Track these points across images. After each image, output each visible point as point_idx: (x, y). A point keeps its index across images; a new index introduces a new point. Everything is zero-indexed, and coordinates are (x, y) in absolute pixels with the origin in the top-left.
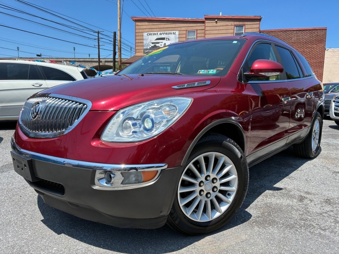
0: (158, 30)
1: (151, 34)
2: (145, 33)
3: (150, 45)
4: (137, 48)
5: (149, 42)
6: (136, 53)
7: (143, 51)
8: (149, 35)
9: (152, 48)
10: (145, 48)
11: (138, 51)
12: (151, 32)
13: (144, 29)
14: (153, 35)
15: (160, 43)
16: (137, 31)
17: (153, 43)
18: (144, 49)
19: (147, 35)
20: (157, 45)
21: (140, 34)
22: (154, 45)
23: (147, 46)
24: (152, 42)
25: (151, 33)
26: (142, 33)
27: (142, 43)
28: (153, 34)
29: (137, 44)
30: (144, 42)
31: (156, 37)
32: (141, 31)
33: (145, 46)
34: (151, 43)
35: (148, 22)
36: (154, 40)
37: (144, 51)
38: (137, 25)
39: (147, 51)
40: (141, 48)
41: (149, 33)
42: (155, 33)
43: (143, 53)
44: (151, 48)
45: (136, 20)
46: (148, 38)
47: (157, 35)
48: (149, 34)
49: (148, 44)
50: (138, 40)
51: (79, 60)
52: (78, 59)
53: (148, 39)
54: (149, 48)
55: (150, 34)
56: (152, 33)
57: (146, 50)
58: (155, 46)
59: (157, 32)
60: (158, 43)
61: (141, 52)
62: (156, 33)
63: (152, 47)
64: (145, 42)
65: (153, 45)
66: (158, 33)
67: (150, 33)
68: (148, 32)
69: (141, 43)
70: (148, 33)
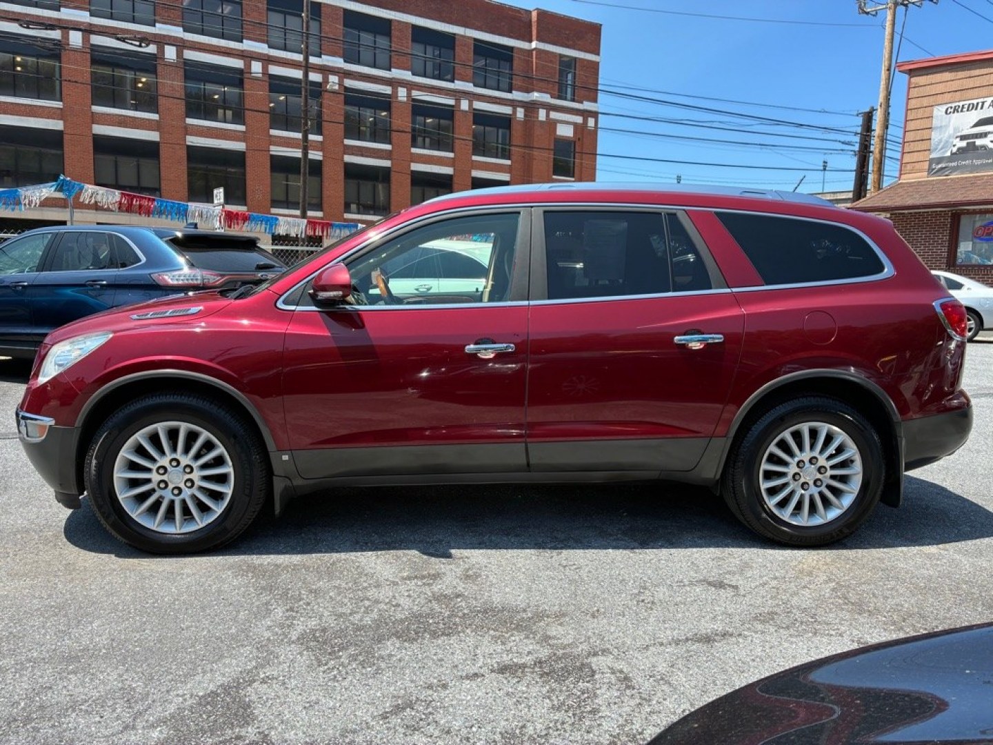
0: (984, 91)
1: (960, 110)
2: (939, 107)
3: (954, 146)
4: (907, 158)
5: (950, 137)
6: (901, 174)
7: (926, 165)
8: (954, 112)
9: (960, 153)
10: (934, 155)
11: (909, 167)
12: (959, 101)
13: (937, 94)
14: (968, 110)
15: (989, 136)
16: (913, 104)
17: (963, 138)
18: (931, 161)
19: (944, 113)
20: (979, 142)
21: (920, 113)
22: (968, 143)
23: (941, 149)
24: (959, 134)
25: (961, 104)
26: (930, 108)
27: (929, 141)
28: (966, 106)
29: (910, 145)
30: (933, 137)
31: (976, 116)
32: (925, 102)
33: (936, 149)
34: (957, 137)
35: (951, 71)
36: (969, 127)
37: (930, 165)
38: (913, 86)
39: (940, 166)
40: (920, 156)
41: (953, 105)
42: (975, 102)
43: (926, 173)
44: (955, 154)
45: (911, 70)
46: (949, 122)
47: (982, 108)
48: (952, 110)
49: (947, 142)
50: (912, 133)
51: (835, 198)
52: (832, 195)
53: (947, 126)
54: (948, 154)
55: (956, 110)
56: (963, 106)
57: (938, 164)
58: (972, 148)
59: (980, 100)
60: (984, 135)
61: (921, 171)
62: (978, 104)
63: (959, 149)
64: (935, 136)
65: (964, 144)
66: (983, 103)
67: (957, 104)
68: (950, 103)
69: (922, 140)
70: (950, 105)
